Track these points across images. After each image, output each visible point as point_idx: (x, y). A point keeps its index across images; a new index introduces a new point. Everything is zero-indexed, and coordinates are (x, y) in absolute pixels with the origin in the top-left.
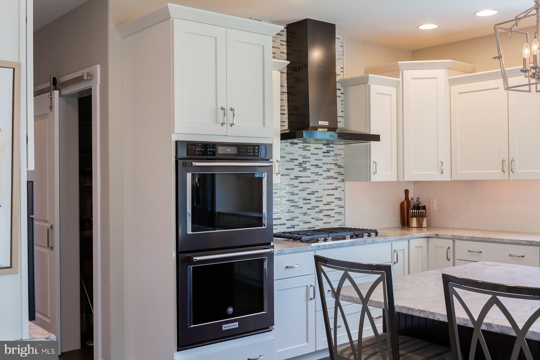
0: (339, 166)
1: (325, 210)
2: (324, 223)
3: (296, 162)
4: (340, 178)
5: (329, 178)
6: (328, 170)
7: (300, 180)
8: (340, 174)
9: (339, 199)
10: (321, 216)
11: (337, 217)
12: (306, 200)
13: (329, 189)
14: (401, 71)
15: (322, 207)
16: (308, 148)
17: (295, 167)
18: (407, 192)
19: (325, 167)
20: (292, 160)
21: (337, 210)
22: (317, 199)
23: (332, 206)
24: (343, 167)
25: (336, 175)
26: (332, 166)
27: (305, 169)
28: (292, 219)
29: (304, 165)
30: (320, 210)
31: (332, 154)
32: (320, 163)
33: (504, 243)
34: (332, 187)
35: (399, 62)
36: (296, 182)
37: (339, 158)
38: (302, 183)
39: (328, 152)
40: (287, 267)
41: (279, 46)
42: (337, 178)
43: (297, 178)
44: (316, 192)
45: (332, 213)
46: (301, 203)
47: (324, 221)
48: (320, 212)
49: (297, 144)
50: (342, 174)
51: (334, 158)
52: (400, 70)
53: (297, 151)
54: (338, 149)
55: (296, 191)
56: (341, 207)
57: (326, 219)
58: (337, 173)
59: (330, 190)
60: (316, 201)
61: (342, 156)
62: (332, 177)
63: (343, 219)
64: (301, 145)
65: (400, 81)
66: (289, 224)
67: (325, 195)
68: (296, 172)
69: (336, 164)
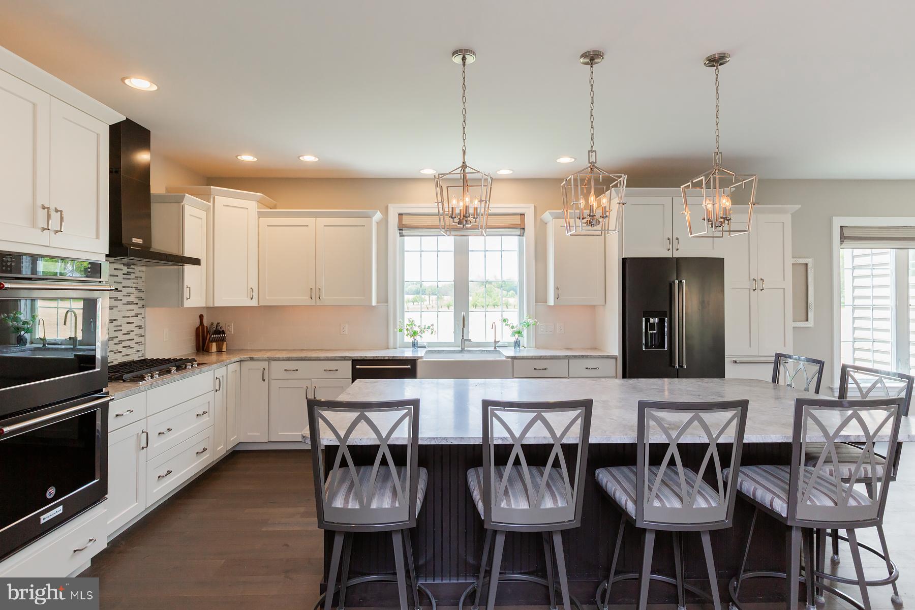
0: (140, 291)
1: (124, 341)
2: (123, 356)
4: (141, 303)
5: (129, 303)
6: (128, 295)
8: (140, 299)
9: (140, 327)
10: (119, 347)
11: (137, 347)
13: (129, 317)
14: (212, 196)
15: (121, 337)
18: (201, 317)
19: (125, 291)
21: (137, 339)
22: (116, 329)
23: (132, 336)
24: (144, 292)
25: (136, 301)
26: (133, 290)
30: (119, 341)
31: (132, 276)
32: (120, 287)
33: (320, 360)
34: (133, 313)
35: (212, 187)
37: (140, 281)
39: (129, 273)
40: (117, 416)
42: (137, 304)
44: (115, 320)
45: (131, 343)
47: (123, 354)
48: (119, 344)
50: (143, 300)
51: (135, 281)
54: (139, 271)
56: (141, 336)
57: (125, 351)
58: (138, 298)
59: (130, 318)
60: (115, 331)
61: (143, 279)
62: (132, 303)
63: (143, 349)
65: (210, 206)
67: (124, 324)
69: (136, 288)
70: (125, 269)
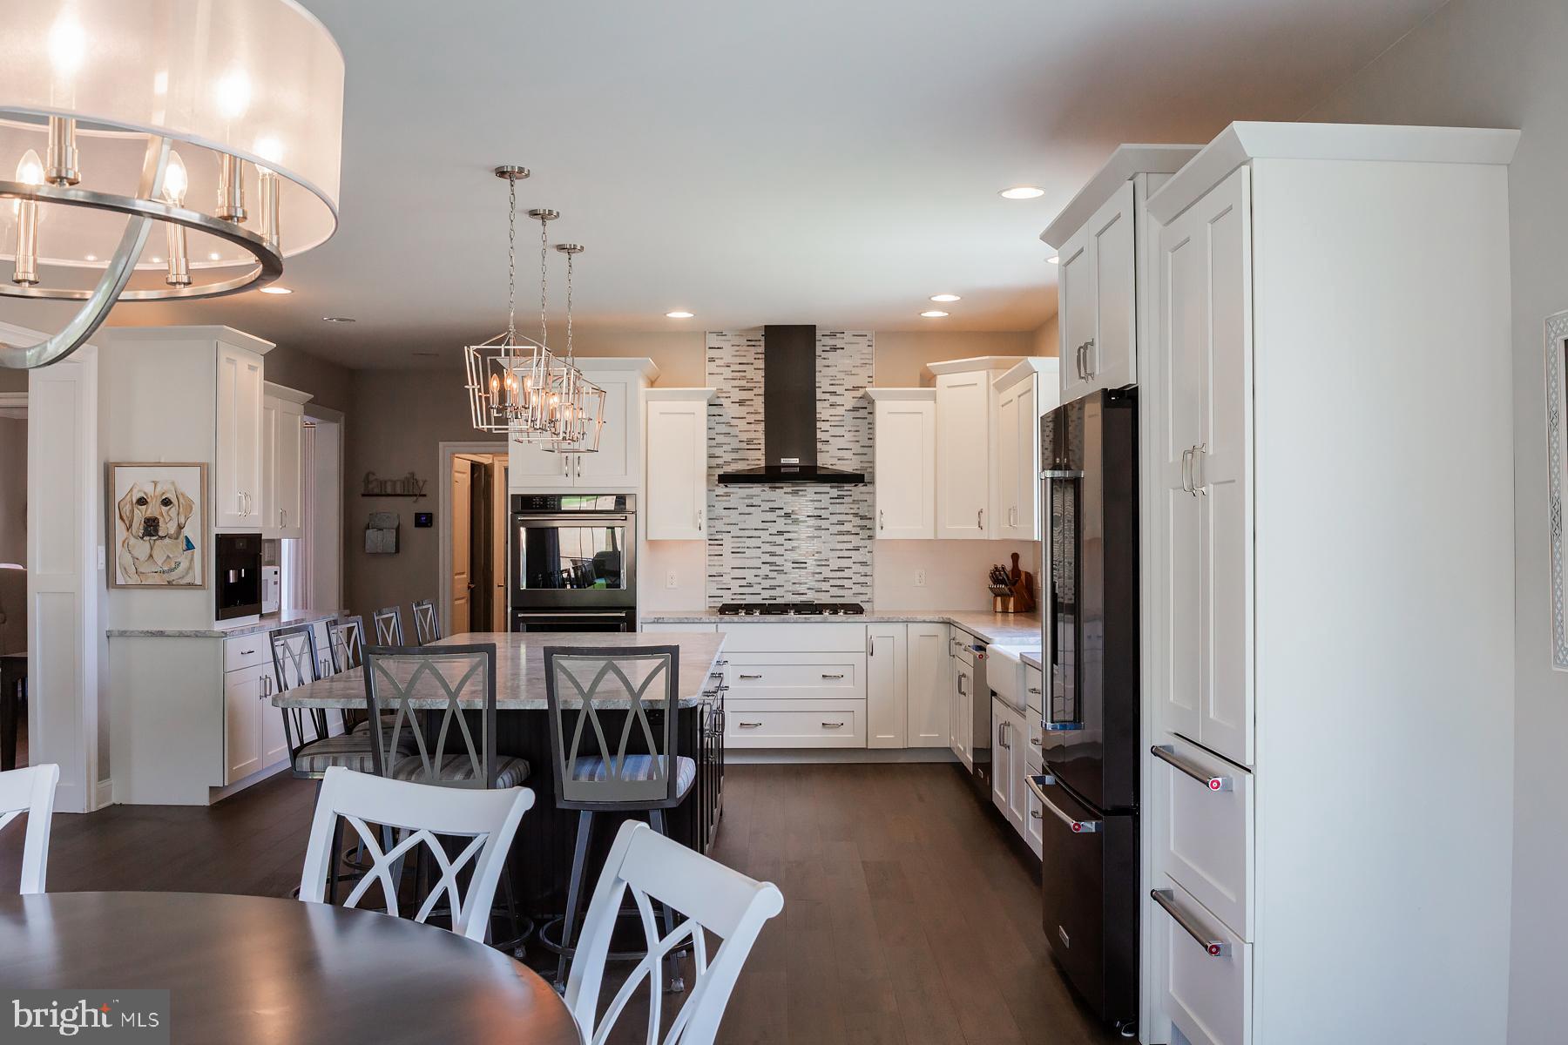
0: (862, 518)
1: (833, 578)
2: (832, 597)
3: (782, 513)
4: (865, 533)
5: (841, 533)
6: (841, 523)
7: (787, 536)
8: (863, 528)
9: (864, 564)
10: (825, 586)
11: (858, 588)
12: (797, 563)
13: (842, 550)
14: (937, 377)
15: (828, 574)
16: (801, 493)
17: (777, 519)
18: (1015, 557)
19: (834, 519)
20: (772, 510)
21: (857, 578)
22: (819, 563)
23: (846, 573)
24: (870, 519)
25: (854, 530)
26: (850, 517)
27: (796, 521)
28: (772, 588)
29: (793, 516)
30: (825, 578)
31: (846, 500)
32: (824, 513)
34: (850, 546)
35: (928, 365)
36: (780, 539)
37: (862, 505)
38: (790, 540)
39: (840, 497)
41: (752, 361)
42: (857, 534)
43: (780, 533)
45: (847, 583)
46: (788, 566)
47: (831, 594)
48: (825, 581)
49: (782, 488)
50: (870, 529)
51: (852, 506)
52: (935, 376)
53: (781, 498)
54: (861, 493)
55: (778, 550)
56: (866, 576)
57: (835, 591)
58: (859, 526)
59: (844, 551)
60: (818, 566)
62: (848, 533)
63: (869, 593)
64: (789, 490)
65: (936, 391)
66: (766, 594)
67: (833, 558)
68: (781, 525)
69: (856, 515)
70: (835, 492)
